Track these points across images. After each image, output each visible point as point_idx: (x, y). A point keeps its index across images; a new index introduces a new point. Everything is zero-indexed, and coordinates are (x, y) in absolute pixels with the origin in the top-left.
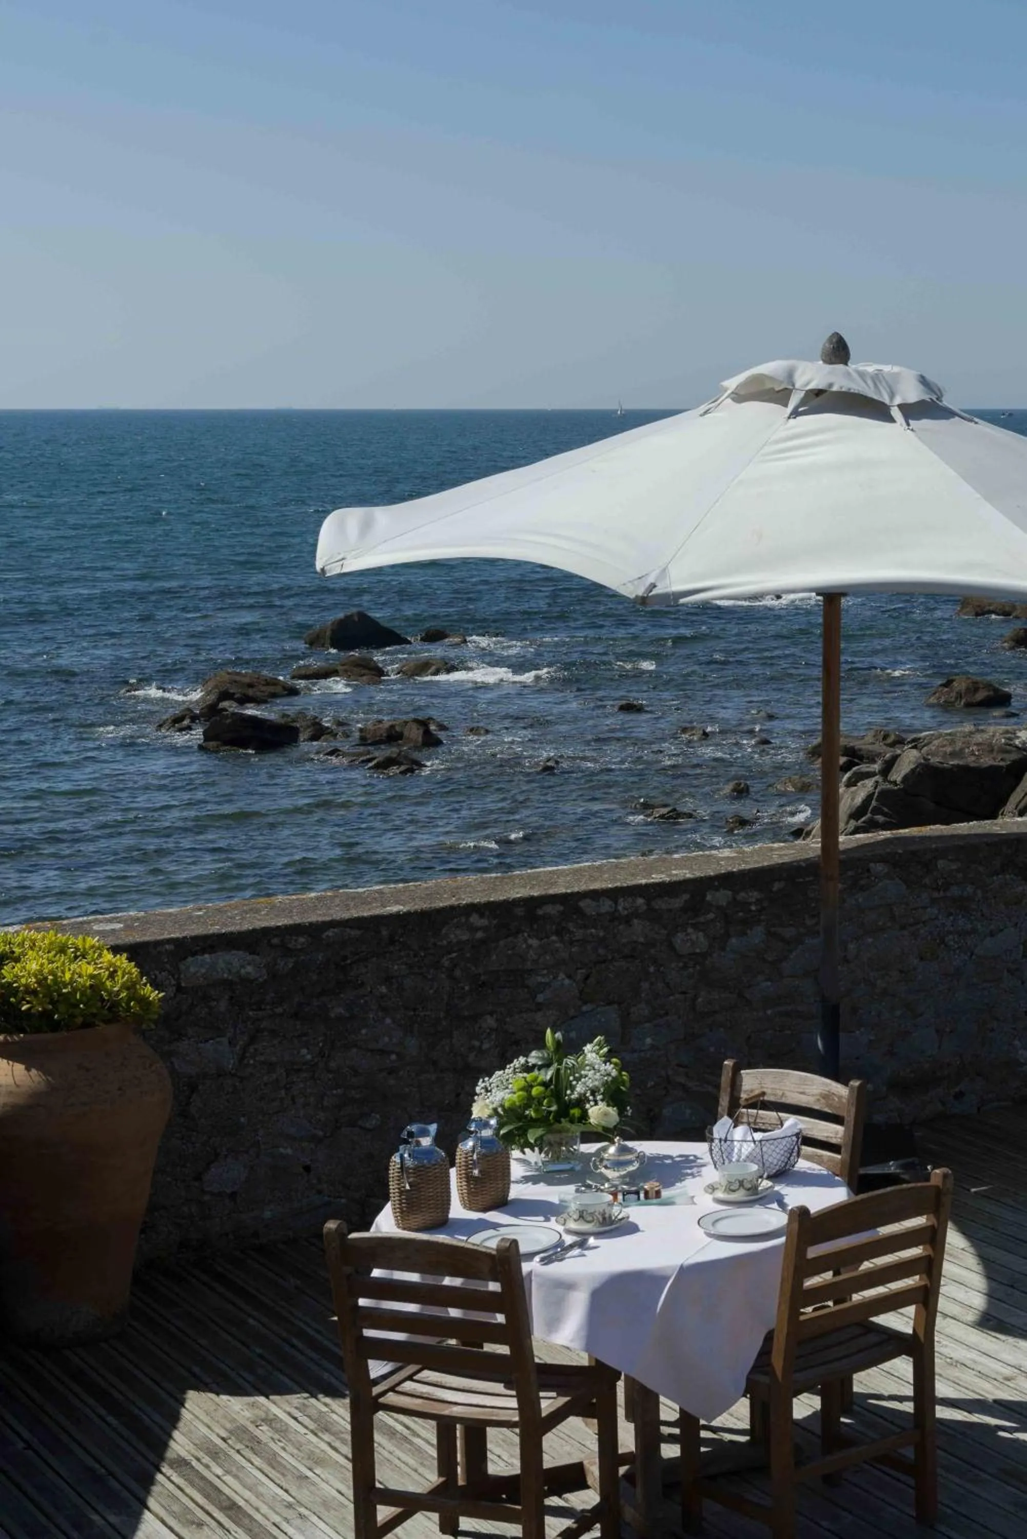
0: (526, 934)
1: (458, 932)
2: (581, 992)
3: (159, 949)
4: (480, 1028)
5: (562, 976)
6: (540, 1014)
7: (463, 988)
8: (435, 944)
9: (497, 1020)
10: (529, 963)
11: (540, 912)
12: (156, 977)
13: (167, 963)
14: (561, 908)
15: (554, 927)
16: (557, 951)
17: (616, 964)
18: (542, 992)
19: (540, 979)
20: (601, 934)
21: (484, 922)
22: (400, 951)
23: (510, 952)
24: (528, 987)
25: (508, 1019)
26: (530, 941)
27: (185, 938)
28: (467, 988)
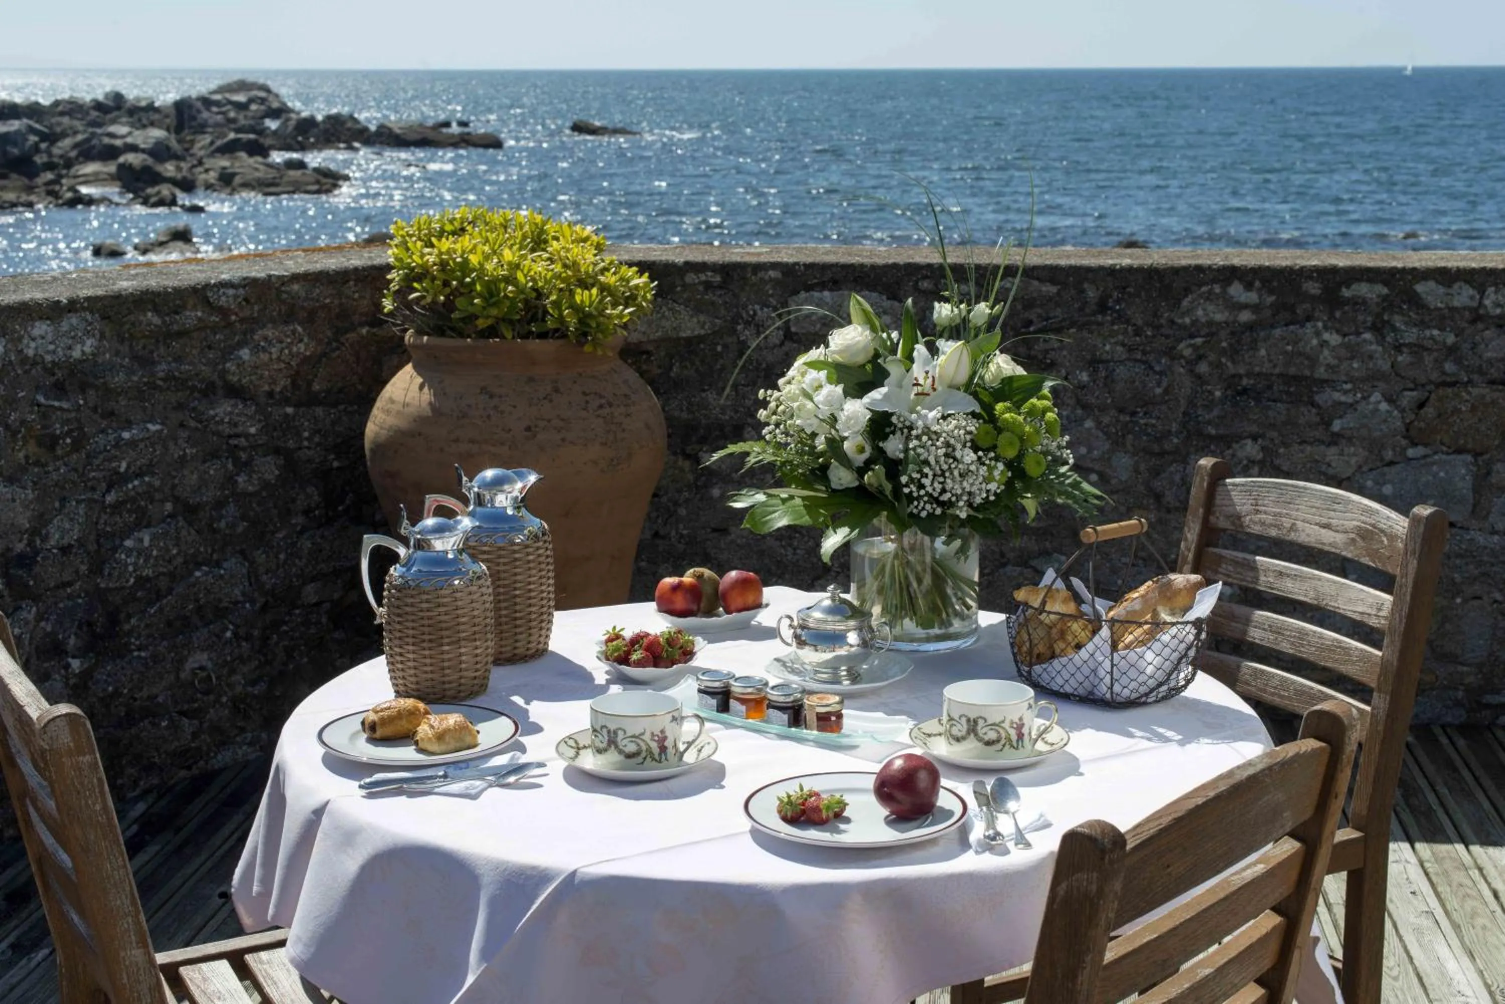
0: (1320, 324)
1: (1211, 308)
2: (1408, 427)
3: (761, 274)
4: (1233, 455)
5: (1376, 396)
6: (1333, 450)
7: (1210, 393)
8: (1172, 322)
9: (1263, 449)
10: (1322, 370)
11: (1346, 293)
12: (755, 314)
13: (772, 296)
14: (1385, 291)
15: (1369, 319)
16: (1371, 357)
17: (1475, 391)
18: (1341, 417)
19: (1337, 396)
20: (1451, 339)
21: (1252, 297)
22: (1113, 323)
23: (1290, 348)
24: (1318, 407)
25: (1282, 450)
26: (1326, 336)
27: (796, 264)
28: (1218, 394)
